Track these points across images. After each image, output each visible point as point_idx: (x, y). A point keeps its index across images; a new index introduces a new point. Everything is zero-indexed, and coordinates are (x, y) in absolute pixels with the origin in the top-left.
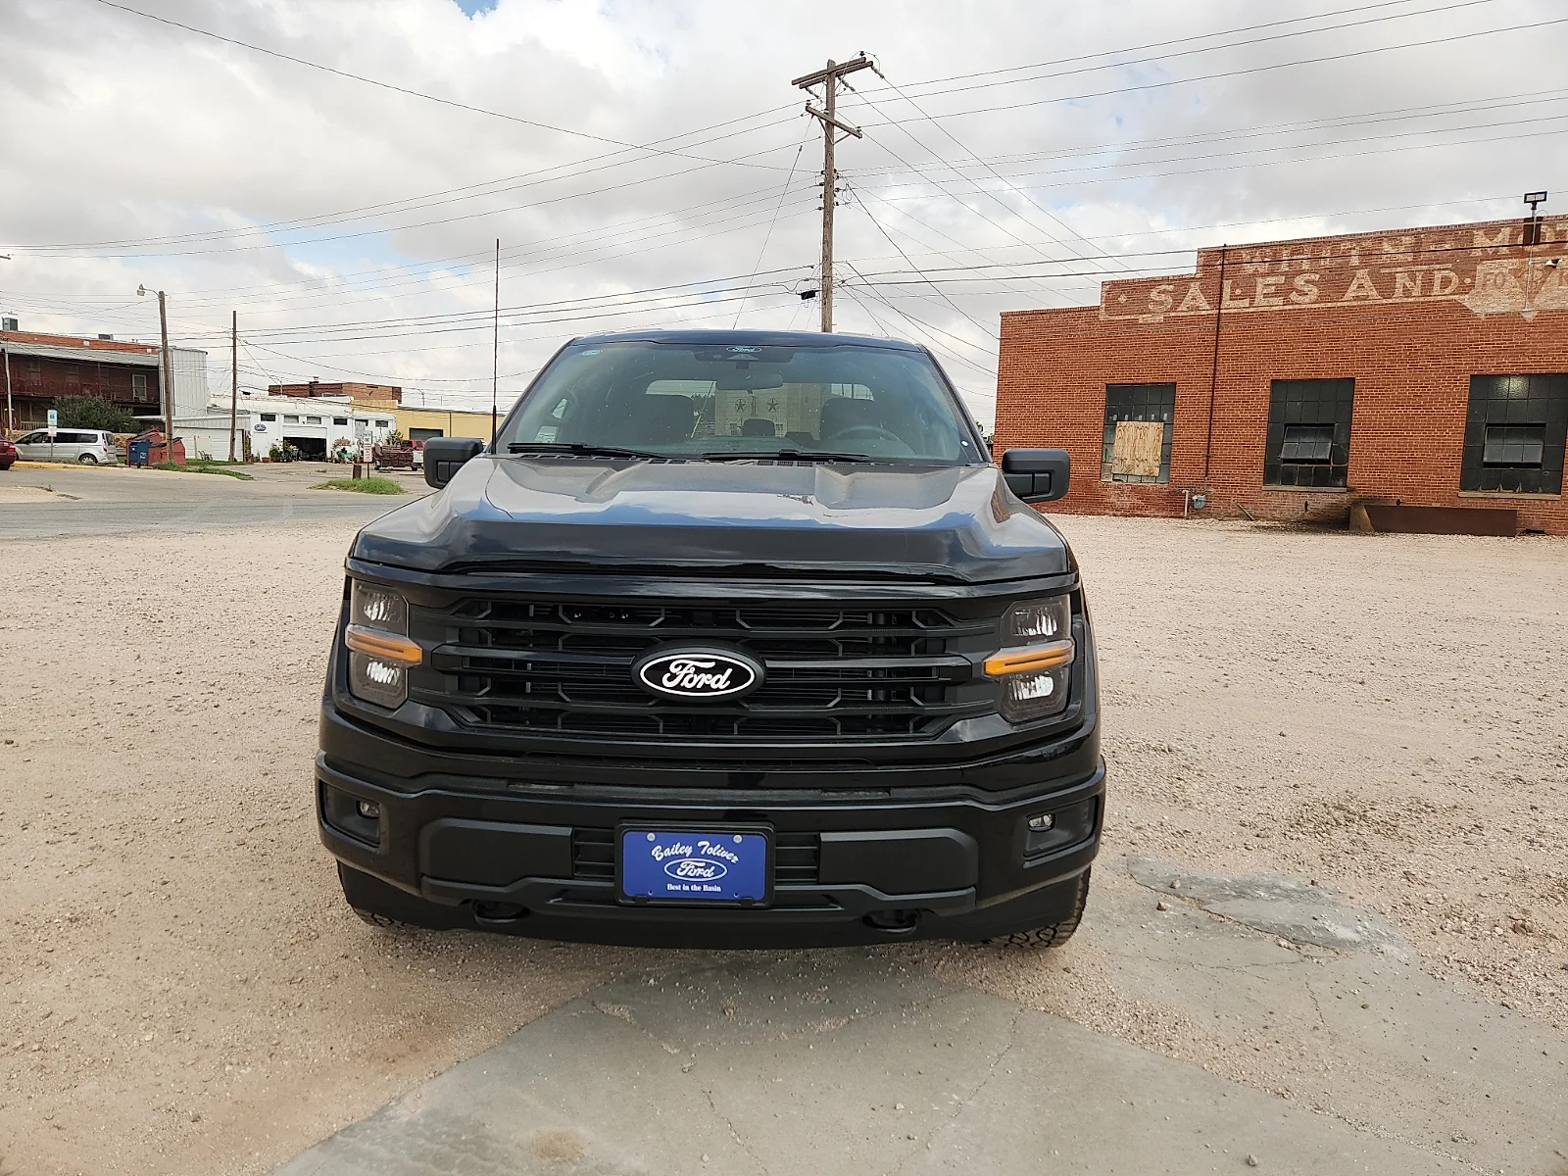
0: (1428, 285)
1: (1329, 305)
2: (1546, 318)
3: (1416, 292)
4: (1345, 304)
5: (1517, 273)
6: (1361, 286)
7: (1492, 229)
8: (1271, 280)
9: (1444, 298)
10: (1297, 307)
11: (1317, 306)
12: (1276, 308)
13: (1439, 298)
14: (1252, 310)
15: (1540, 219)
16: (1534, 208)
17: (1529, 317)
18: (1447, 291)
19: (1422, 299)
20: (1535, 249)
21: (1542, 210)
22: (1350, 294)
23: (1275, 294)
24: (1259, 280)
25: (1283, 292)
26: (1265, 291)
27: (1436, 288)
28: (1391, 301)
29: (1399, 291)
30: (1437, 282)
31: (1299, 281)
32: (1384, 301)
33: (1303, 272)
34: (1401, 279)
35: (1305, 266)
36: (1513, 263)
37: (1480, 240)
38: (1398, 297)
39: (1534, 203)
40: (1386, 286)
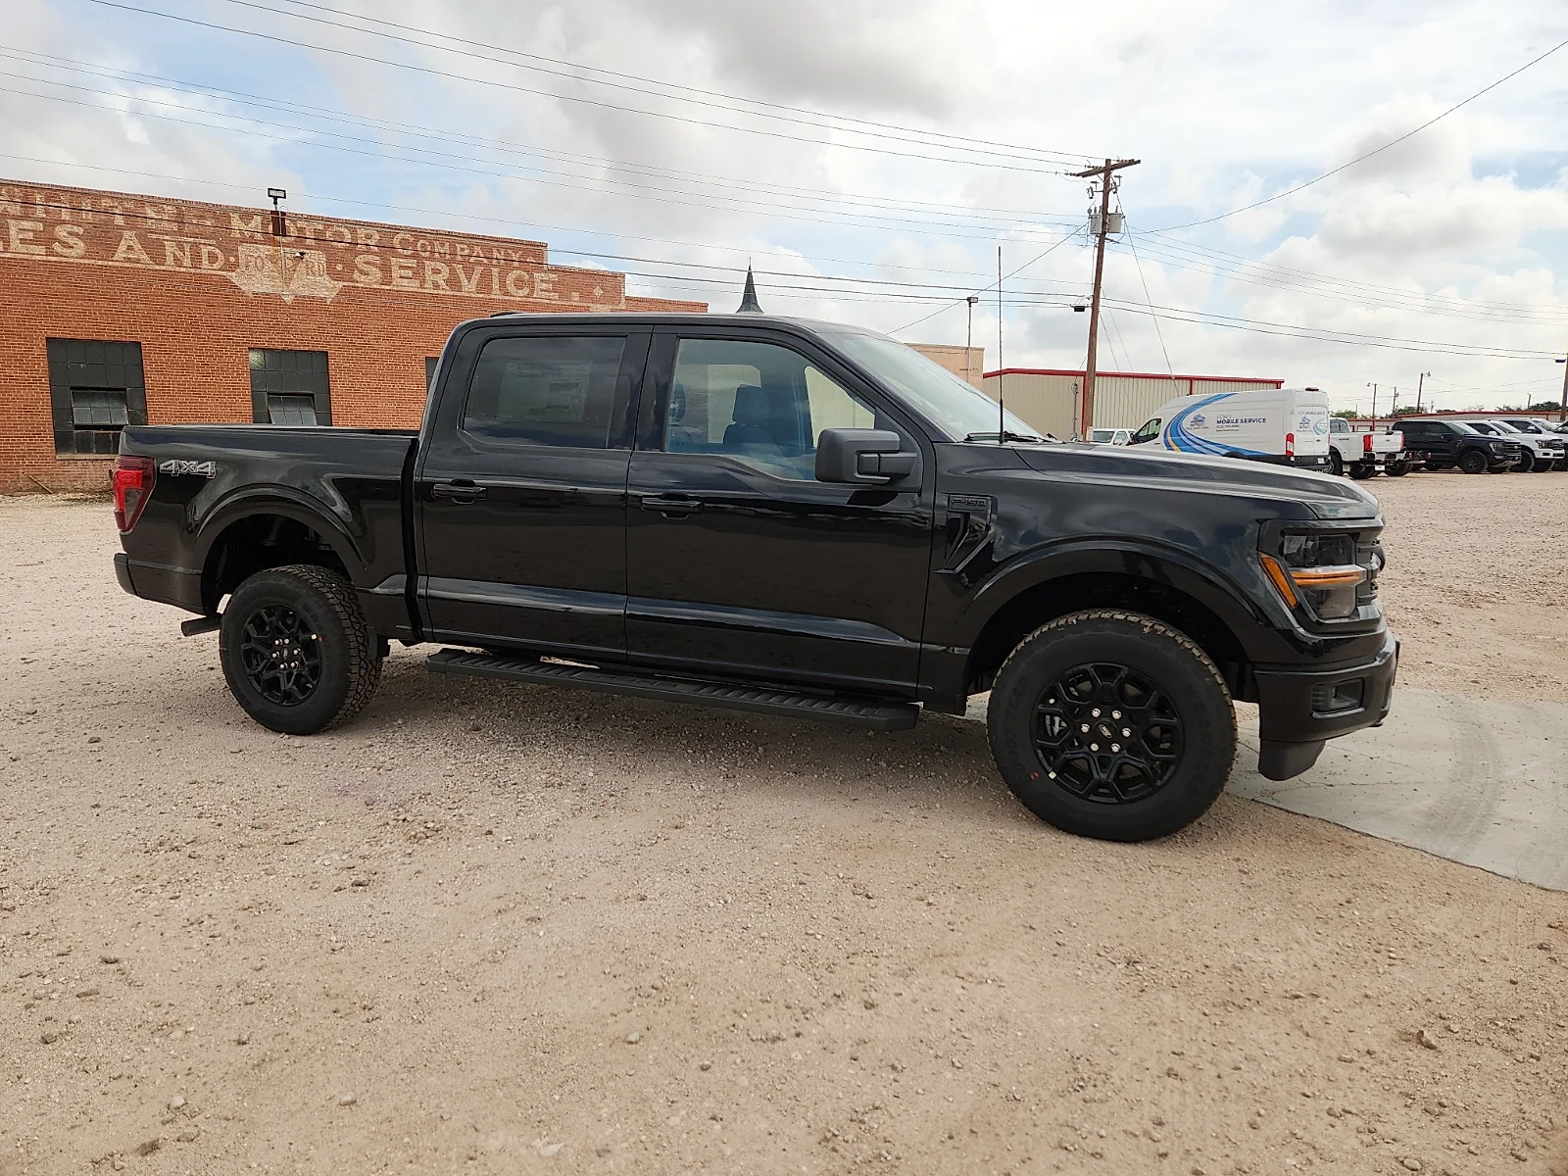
0: (196, 258)
1: (100, 263)
2: (301, 302)
3: (187, 262)
4: (117, 264)
5: (272, 259)
6: (130, 248)
7: (247, 215)
8: (26, 224)
9: (214, 272)
10: (65, 260)
11: (86, 261)
12: (38, 258)
13: (210, 272)
14: (8, 255)
15: (283, 214)
16: (276, 203)
17: (289, 299)
18: (215, 266)
19: (193, 271)
20: (284, 240)
21: (283, 206)
22: (120, 254)
23: (35, 242)
24: (12, 222)
25: (47, 239)
26: (21, 236)
27: (205, 262)
28: (164, 268)
29: (170, 259)
30: (205, 256)
31: (61, 232)
32: (157, 267)
33: (64, 222)
34: (170, 248)
35: (65, 215)
36: (266, 250)
37: (236, 222)
38: (169, 264)
39: (276, 198)
40: (155, 250)
